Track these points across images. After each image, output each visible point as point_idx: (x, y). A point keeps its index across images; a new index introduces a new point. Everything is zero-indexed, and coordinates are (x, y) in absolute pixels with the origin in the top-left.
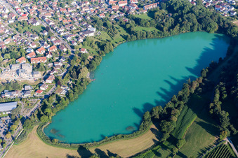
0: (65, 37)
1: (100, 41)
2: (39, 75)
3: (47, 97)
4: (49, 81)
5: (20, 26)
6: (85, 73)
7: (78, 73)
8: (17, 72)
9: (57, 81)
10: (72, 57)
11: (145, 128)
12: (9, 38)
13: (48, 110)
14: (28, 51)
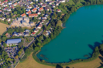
0: (48, 3)
1: (68, 5)
3: (38, 36)
4: (39, 28)
6: (60, 24)
7: (56, 23)
8: (21, 22)
9: (44, 28)
10: (52, 14)
11: (95, 56)
12: (16, 3)
13: (39, 44)
14: (27, 10)
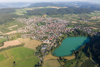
0: (56, 35)
1: (63, 37)
2: (51, 42)
3: (52, 47)
4: (53, 44)
5: (47, 33)
6: (60, 43)
7: (59, 42)
8: (46, 41)
9: (54, 44)
10: (57, 39)
11: (73, 55)
12: (45, 35)
13: (53, 49)
14: (48, 38)
